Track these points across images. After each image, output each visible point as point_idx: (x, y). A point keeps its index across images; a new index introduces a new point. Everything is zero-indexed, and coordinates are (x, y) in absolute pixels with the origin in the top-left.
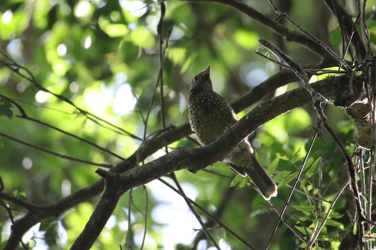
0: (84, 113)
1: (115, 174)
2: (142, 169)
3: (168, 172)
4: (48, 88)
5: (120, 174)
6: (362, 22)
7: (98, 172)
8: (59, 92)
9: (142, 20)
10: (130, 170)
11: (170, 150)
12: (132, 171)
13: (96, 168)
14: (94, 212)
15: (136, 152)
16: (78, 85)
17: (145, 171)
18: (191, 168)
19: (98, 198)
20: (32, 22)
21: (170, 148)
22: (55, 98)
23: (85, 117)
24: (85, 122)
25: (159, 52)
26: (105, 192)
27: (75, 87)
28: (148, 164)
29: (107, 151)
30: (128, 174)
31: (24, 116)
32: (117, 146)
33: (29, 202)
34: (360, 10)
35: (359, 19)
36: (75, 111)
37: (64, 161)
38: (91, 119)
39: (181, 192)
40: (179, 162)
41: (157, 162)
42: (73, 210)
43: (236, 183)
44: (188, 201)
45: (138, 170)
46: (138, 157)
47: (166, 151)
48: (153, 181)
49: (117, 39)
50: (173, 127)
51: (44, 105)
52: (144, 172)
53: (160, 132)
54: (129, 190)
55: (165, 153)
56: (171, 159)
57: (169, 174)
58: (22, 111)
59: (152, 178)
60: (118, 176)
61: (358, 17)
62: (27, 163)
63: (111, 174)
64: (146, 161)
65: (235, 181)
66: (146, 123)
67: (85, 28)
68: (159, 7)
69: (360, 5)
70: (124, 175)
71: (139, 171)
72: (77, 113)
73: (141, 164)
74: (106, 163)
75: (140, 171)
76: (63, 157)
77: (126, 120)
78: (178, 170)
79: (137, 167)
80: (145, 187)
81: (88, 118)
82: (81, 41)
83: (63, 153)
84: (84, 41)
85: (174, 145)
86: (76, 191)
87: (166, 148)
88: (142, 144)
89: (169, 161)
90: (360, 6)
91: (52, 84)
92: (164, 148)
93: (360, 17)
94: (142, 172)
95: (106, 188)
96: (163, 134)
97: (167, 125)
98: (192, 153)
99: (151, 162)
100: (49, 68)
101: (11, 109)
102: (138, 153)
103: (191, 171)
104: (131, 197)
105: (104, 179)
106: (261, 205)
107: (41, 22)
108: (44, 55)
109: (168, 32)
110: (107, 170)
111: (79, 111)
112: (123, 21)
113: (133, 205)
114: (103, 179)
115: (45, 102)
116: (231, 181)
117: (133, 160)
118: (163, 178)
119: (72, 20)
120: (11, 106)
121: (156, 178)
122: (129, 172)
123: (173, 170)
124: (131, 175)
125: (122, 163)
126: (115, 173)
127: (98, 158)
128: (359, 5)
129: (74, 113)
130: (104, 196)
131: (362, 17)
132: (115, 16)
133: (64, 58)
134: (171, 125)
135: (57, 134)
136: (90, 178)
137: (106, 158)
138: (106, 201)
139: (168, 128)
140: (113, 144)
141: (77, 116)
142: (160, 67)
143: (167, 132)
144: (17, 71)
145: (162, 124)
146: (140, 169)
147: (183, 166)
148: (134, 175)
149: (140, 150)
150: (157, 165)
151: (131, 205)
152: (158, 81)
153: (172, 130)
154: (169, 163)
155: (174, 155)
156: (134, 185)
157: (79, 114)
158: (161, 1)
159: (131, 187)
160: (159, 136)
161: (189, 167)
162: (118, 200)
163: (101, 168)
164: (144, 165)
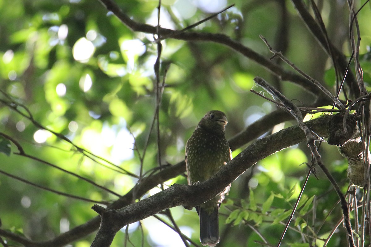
0: (80, 150)
2: (138, 205)
3: (163, 209)
4: (48, 127)
5: (116, 211)
6: (356, 61)
7: (95, 208)
8: (58, 131)
10: (126, 207)
11: (165, 188)
12: (128, 207)
13: (93, 205)
15: (132, 189)
16: (77, 124)
17: (141, 208)
18: (186, 205)
19: (95, 234)
20: (32, 61)
21: (165, 185)
22: (55, 137)
23: (81, 154)
24: (82, 159)
25: (156, 91)
26: (102, 227)
27: (74, 126)
28: (143, 200)
29: (105, 189)
30: (124, 211)
31: (22, 153)
32: (115, 185)
34: (354, 50)
35: (353, 59)
36: (73, 148)
37: (62, 198)
38: (87, 156)
39: (176, 229)
40: (175, 199)
41: (153, 199)
43: (231, 220)
44: (184, 238)
45: (133, 207)
46: (134, 195)
47: (162, 187)
48: (149, 218)
49: (117, 79)
50: (169, 165)
52: (139, 209)
53: (156, 169)
54: (125, 227)
55: (160, 190)
56: (167, 196)
57: (164, 210)
58: (20, 148)
59: (148, 215)
60: (114, 212)
61: (352, 57)
62: (26, 202)
63: (107, 210)
65: (230, 219)
66: (142, 160)
67: (86, 67)
68: (156, 46)
69: (354, 44)
70: (120, 211)
71: (135, 207)
73: (137, 201)
74: (105, 200)
75: (136, 207)
76: (60, 193)
78: (173, 206)
79: (133, 204)
80: (140, 224)
81: (85, 155)
83: (62, 190)
85: (169, 183)
86: (73, 227)
87: (162, 186)
88: (139, 181)
89: (165, 198)
90: (354, 45)
91: (51, 123)
92: (159, 185)
93: (353, 57)
94: (138, 208)
95: (102, 225)
96: (158, 171)
97: (163, 163)
98: (187, 190)
99: (147, 199)
100: (47, 107)
101: (9, 146)
102: (134, 190)
103: (186, 207)
104: (127, 234)
105: (100, 215)
106: (255, 242)
107: (42, 62)
108: (43, 93)
109: (165, 71)
110: (105, 207)
111: (76, 149)
112: (121, 61)
113: (129, 241)
114: (99, 216)
116: (226, 219)
117: (129, 197)
118: (157, 215)
119: (71, 60)
120: (10, 143)
121: (151, 215)
122: (125, 209)
123: (168, 207)
124: (127, 211)
125: (119, 200)
126: (112, 209)
127: (96, 196)
128: (353, 45)
129: (71, 150)
130: (100, 232)
131: (356, 56)
132: (114, 55)
134: (167, 162)
136: (87, 216)
137: (104, 196)
138: (102, 237)
139: (164, 166)
141: (74, 154)
142: (156, 105)
143: (163, 169)
144: (15, 108)
145: (158, 161)
146: (136, 206)
147: (178, 203)
148: (130, 211)
149: (136, 187)
150: (152, 202)
151: (127, 241)
152: (155, 118)
153: (167, 168)
154: (165, 199)
155: (170, 191)
156: (130, 221)
157: (75, 151)
158: (157, 41)
159: (127, 223)
160: (155, 174)
161: (184, 203)
162: (114, 236)
163: (98, 204)
164: (140, 202)
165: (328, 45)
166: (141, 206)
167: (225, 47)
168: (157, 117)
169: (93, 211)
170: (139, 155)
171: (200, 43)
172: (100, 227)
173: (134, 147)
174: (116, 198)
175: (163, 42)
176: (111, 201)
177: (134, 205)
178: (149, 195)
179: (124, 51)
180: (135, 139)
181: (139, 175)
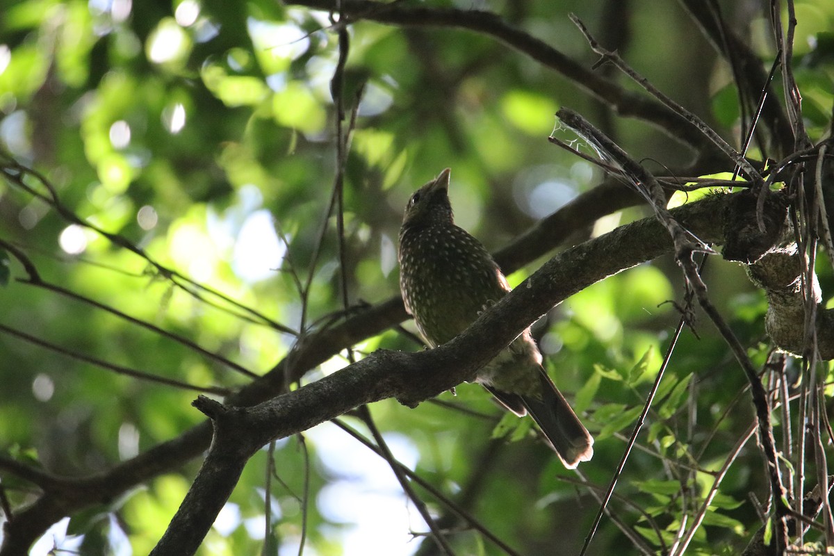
0: (166, 273)
1: (235, 408)
2: (296, 397)
3: (353, 405)
4: (90, 219)
5: (248, 410)
6: (786, 73)
7: (199, 404)
8: (113, 228)
9: (299, 68)
10: (269, 401)
11: (358, 358)
12: (274, 402)
13: (194, 396)
14: (188, 494)
15: (283, 361)
16: (155, 212)
17: (302, 403)
18: (403, 395)
19: (198, 464)
20: (53, 70)
21: (358, 351)
22: (105, 242)
23: (169, 283)
24: (168, 295)
25: (335, 139)
26: (214, 447)
27: (148, 218)
28: (308, 386)
29: (219, 359)
30: (267, 408)
31: (35, 280)
32: (241, 349)
33: (46, 470)
34: (780, 46)
35: (778, 67)
36: (149, 270)
37: (123, 381)
38: (182, 287)
39: (382, 450)
40: (379, 384)
41: (329, 383)
42: (142, 488)
43: (506, 429)
44: (400, 470)
45: (286, 401)
46: (287, 372)
47: (351, 358)
48: (320, 425)
49: (243, 111)
50: (365, 306)
51: (81, 258)
52: (300, 405)
53: (336, 316)
54: (266, 447)
55: (346, 364)
56: (361, 376)
57: (355, 409)
58: (30, 268)
59: (319, 419)
60: (242, 413)
61: (777, 62)
62: (43, 387)
63: (227, 408)
64: (305, 381)
65: (502, 427)
66: (304, 296)
67: (173, 85)
68: (335, 38)
70: (255, 411)
71: (289, 402)
72: (152, 273)
73: (293, 387)
74: (218, 385)
75: (293, 402)
76: (120, 370)
77: (263, 291)
78: (375, 399)
79: (285, 395)
80: (302, 439)
81: (176, 284)
82: (164, 114)
83: (123, 362)
84: (170, 114)
85: (368, 346)
86: (149, 447)
87: (351, 352)
88: (297, 343)
89: (356, 381)
90: (781, 37)
91: (98, 211)
92: (345, 352)
93: (780, 62)
94: (297, 405)
95: (216, 441)
96: (343, 320)
97: (353, 302)
98: (406, 363)
99: (317, 383)
100: (90, 174)
101: (6, 263)
102: (287, 364)
103: (404, 402)
104: (271, 461)
105: (212, 420)
106: (559, 480)
107: (73, 70)
108: (80, 145)
109: (356, 94)
110: (220, 400)
111: (156, 270)
112: (256, 71)
113: (277, 477)
114: (209, 422)
115: (83, 250)
116: (493, 427)
117: (277, 377)
118: (341, 418)
119: (142, 68)
120: (7, 258)
121: (327, 419)
122: (267, 405)
123: (364, 400)
124: (271, 410)
125: (253, 385)
126: (237, 406)
127: (199, 375)
128: (780, 36)
129: (145, 273)
130: (210, 458)
131: (785, 62)
132: (238, 59)
133: (124, 152)
134: (361, 301)
135: (111, 321)
136: (181, 421)
137: (218, 376)
138: (216, 470)
139: (355, 309)
140: (233, 344)
141: (152, 281)
142: (336, 171)
143: (352, 316)
144: (17, 180)
145: (341, 297)
146: (293, 399)
147: (387, 392)
148: (279, 411)
149: (292, 355)
150: (329, 390)
151: (273, 478)
152: (333, 202)
153: (363, 312)
154: (356, 384)
155: (367, 366)
156: (279, 433)
157: (155, 277)
158: (338, 26)
159: (271, 438)
160: (334, 326)
161: (400, 393)
162: (242, 466)
163: (206, 395)
164: (300, 390)
165: (722, 36)
166: (303, 400)
167: (487, 39)
168: (337, 198)
169: (195, 409)
170: (299, 284)
171: (432, 29)
172: (211, 447)
173: (284, 263)
174: (242, 379)
175: (349, 28)
176: (237, 386)
177: (287, 396)
178: (322, 374)
179: (266, 50)
180: (288, 246)
181: (298, 331)
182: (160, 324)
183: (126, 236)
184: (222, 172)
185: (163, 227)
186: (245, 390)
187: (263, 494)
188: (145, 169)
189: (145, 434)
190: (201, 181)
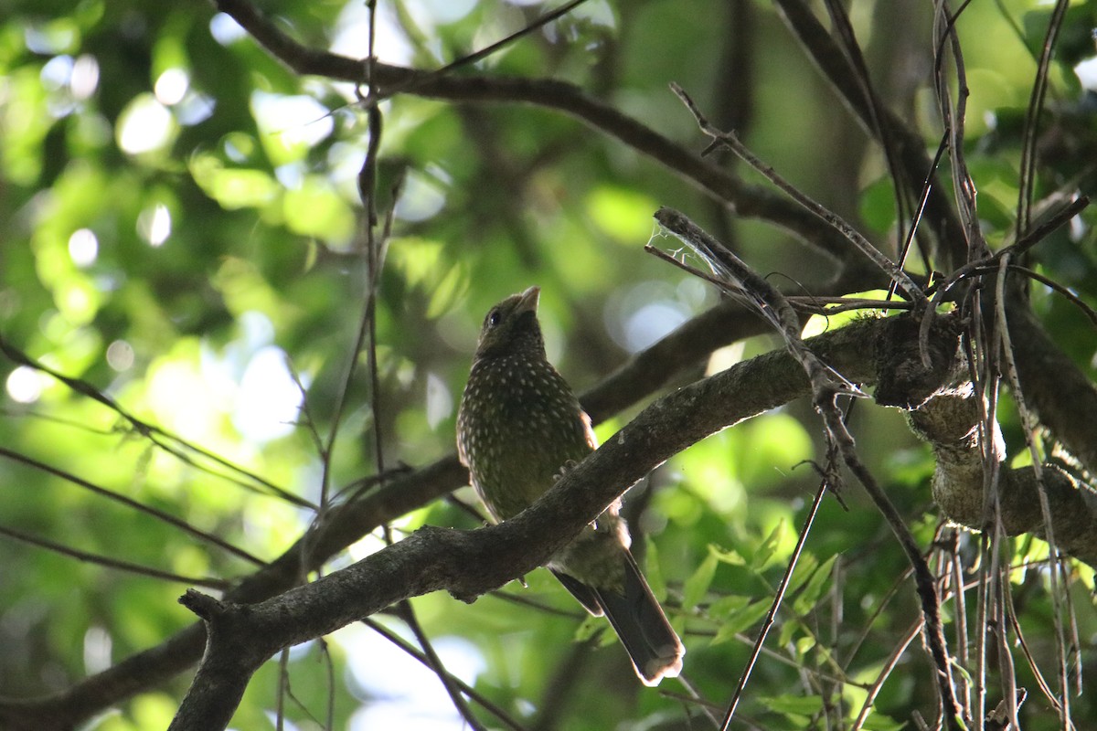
0: (142, 429)
1: (235, 606)
2: (315, 590)
3: (391, 600)
4: (45, 359)
5: (254, 608)
6: (956, 158)
7: (188, 600)
8: (74, 371)
9: (319, 157)
10: (281, 596)
11: (397, 537)
12: (287, 597)
13: (181, 590)
14: (175, 720)
15: (299, 543)
16: (130, 348)
17: (323, 597)
18: (457, 586)
19: (189, 676)
21: (397, 529)
22: (65, 389)
23: (147, 442)
24: (147, 457)
25: (365, 250)
26: (209, 657)
27: (122, 356)
28: (332, 576)
29: (216, 542)
30: (277, 606)
32: (245, 529)
34: (947, 124)
35: (945, 152)
36: (121, 424)
37: (90, 571)
38: (165, 448)
39: (430, 660)
40: (426, 572)
41: (359, 571)
42: (113, 713)
43: (592, 631)
44: (453, 685)
45: (303, 595)
46: (304, 557)
47: (387, 538)
48: (348, 627)
49: (245, 215)
50: (406, 469)
51: (32, 410)
52: (321, 601)
53: (368, 483)
54: (277, 657)
55: (382, 546)
56: (401, 562)
57: (393, 605)
59: (347, 618)
60: (245, 612)
61: (943, 146)
63: (225, 606)
64: (328, 569)
65: (587, 627)
66: (326, 456)
67: (153, 181)
68: (364, 117)
69: (948, 109)
70: (262, 609)
71: (307, 597)
72: (124, 429)
73: (312, 577)
74: (214, 576)
75: (311, 597)
76: (84, 557)
77: (269, 451)
78: (420, 592)
79: (302, 587)
80: (324, 645)
81: (157, 443)
82: (140, 220)
83: (89, 547)
84: (149, 222)
85: (408, 523)
86: (124, 657)
87: (387, 532)
88: (317, 520)
89: (395, 568)
90: (949, 112)
91: (54, 348)
92: (379, 531)
93: (947, 146)
94: (317, 601)
95: (211, 648)
96: (377, 488)
97: (390, 463)
98: (460, 544)
99: (343, 571)
100: (44, 299)
102: (303, 546)
103: (458, 596)
104: (284, 675)
105: (205, 621)
106: (664, 696)
107: (23, 166)
108: (31, 261)
109: (391, 191)
110: (217, 595)
111: (129, 425)
112: (261, 162)
113: (291, 696)
114: (201, 623)
115: (35, 398)
116: (577, 626)
117: (289, 565)
118: (375, 617)
119: (113, 159)
121: (356, 618)
122: (278, 601)
123: (406, 593)
124: (283, 608)
125: (258, 574)
126: (238, 603)
127: (190, 562)
128: (946, 111)
129: (116, 429)
130: (204, 672)
131: (954, 144)
132: (238, 147)
133: (89, 271)
134: (400, 462)
135: (72, 493)
136: (165, 622)
137: (215, 563)
138: (211, 687)
139: (392, 474)
140: (234, 520)
141: (124, 440)
142: (366, 293)
143: (388, 483)
145: (375, 459)
146: (311, 592)
147: (436, 582)
148: (294, 609)
149: (310, 535)
150: (359, 581)
151: (286, 697)
152: (362, 332)
153: (402, 477)
154: (395, 572)
155: (410, 549)
156: (294, 638)
157: (129, 433)
158: (368, 103)
159: (283, 644)
160: (365, 496)
161: (452, 583)
162: (246, 682)
163: (197, 589)
164: (321, 581)
165: (872, 110)
166: (326, 594)
167: (565, 118)
168: (368, 326)
169: (183, 607)
170: (319, 442)
171: (491, 105)
172: (204, 658)
173: (300, 415)
174: (247, 568)
175: (383, 106)
176: (237, 577)
177: (304, 589)
178: (351, 559)
179: (271, 134)
180: (303, 391)
181: (318, 503)
182: (136, 496)
183: (91, 381)
184: (218, 295)
185: (141, 368)
186: (248, 582)
187: (274, 719)
188: (117, 292)
189: (119, 641)
190: (191, 307)
